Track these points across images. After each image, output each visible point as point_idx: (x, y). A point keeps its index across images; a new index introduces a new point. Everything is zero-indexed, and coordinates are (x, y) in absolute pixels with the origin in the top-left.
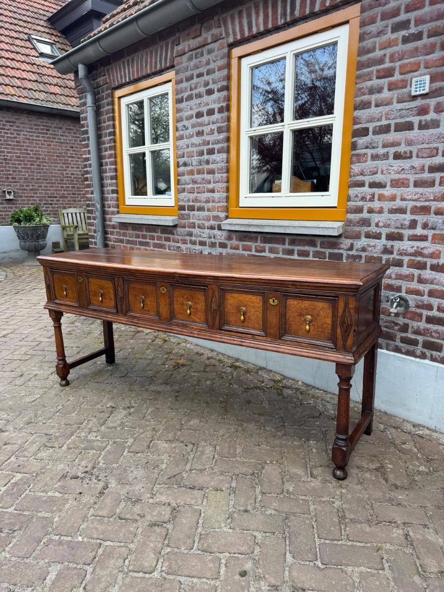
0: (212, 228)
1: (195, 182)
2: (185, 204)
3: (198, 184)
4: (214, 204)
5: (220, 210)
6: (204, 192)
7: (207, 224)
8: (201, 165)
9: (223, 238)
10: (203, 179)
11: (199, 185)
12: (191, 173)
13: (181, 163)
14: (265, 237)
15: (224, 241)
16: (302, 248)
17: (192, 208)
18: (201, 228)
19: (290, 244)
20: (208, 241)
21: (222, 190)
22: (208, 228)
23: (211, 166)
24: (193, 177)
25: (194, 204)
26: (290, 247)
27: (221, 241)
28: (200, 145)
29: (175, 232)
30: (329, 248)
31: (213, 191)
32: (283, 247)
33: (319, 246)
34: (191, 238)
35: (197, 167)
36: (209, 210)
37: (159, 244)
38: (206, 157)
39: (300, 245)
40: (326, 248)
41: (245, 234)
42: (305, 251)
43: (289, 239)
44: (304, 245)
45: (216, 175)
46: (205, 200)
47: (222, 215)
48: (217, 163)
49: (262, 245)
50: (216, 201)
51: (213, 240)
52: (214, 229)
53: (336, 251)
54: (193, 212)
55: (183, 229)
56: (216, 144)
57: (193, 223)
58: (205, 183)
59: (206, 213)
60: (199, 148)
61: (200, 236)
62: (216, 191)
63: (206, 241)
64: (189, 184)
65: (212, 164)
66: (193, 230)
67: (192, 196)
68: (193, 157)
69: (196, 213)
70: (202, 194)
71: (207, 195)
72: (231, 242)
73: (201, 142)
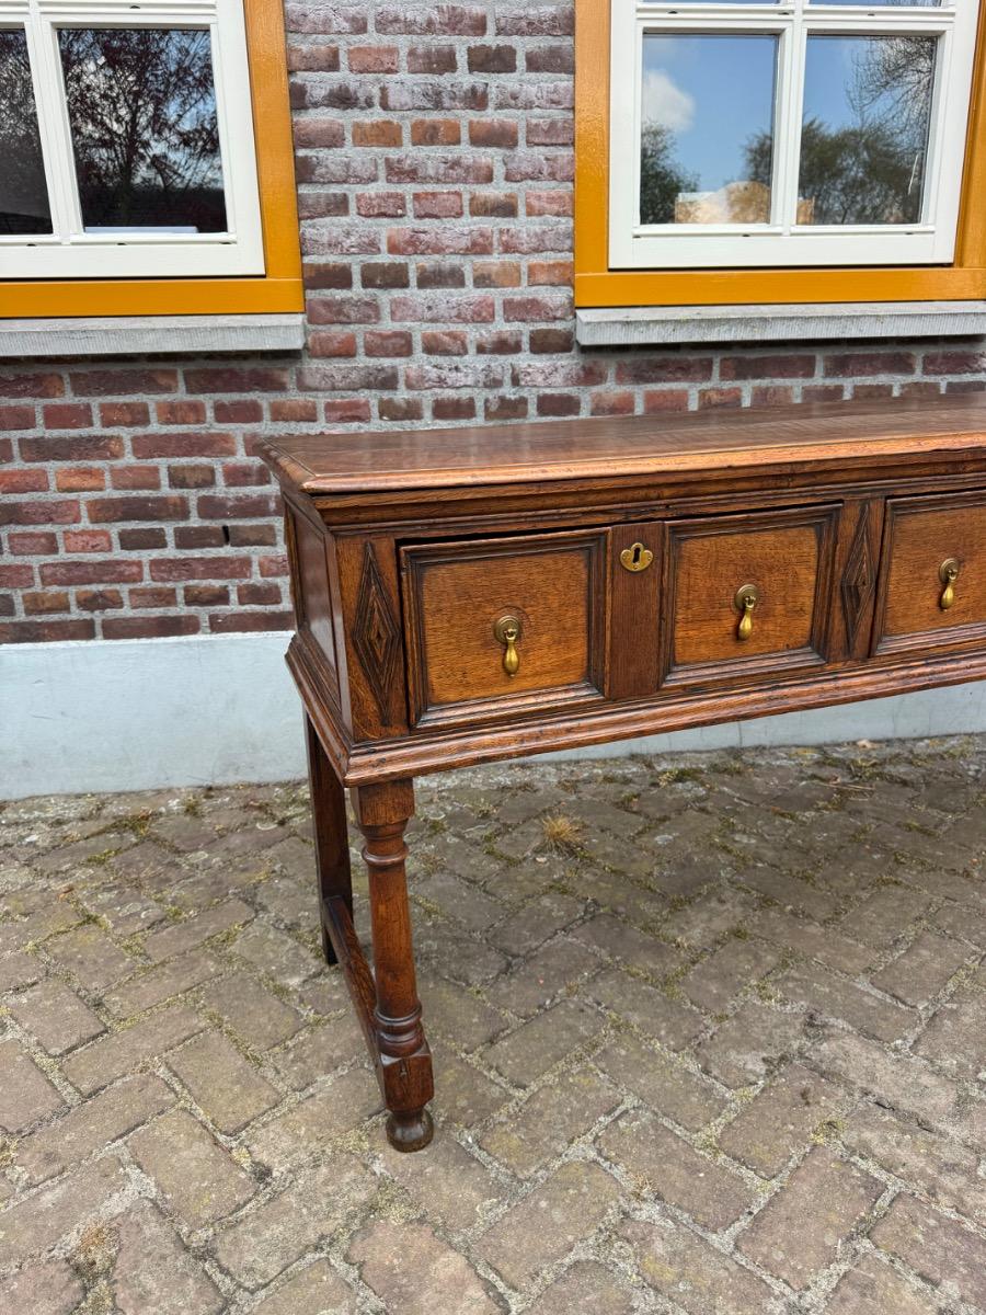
0: (504, 346)
1: (397, 172)
2: (345, 260)
3: (425, 180)
4: (509, 258)
5: (542, 278)
6: (459, 214)
7: (473, 334)
8: (438, 105)
9: (558, 379)
10: (456, 164)
11: (429, 188)
12: (387, 135)
13: (319, 93)
14: (740, 361)
15: (566, 391)
16: (869, 380)
17: (394, 278)
18: (446, 352)
19: (828, 373)
20: (480, 396)
21: (556, 207)
22: (481, 350)
23: (491, 116)
24: (393, 153)
25: (399, 259)
26: (831, 382)
27: (548, 391)
28: (430, 27)
29: (289, 378)
30: (948, 372)
31: (507, 209)
32: (808, 382)
33: (918, 369)
34: (386, 395)
35: (419, 116)
36: (482, 280)
37: (186, 436)
38: (464, 78)
39: (861, 373)
40: (941, 373)
41: (657, 357)
42: (878, 387)
43: (827, 359)
44: (875, 372)
45: (522, 149)
46: (465, 242)
47: (556, 297)
48: (529, 106)
49: (727, 385)
50: (525, 248)
51: (509, 392)
52: (516, 348)
53: (968, 378)
54: (397, 293)
55: (342, 364)
56: (520, 32)
57: (397, 335)
58: (465, 181)
59: (470, 293)
60: (427, 38)
61: (441, 382)
62: (522, 210)
63: (471, 400)
64: (373, 179)
65: (500, 106)
66: (397, 361)
67: (385, 229)
68: (389, 71)
69: (414, 294)
70: (448, 222)
71: (469, 224)
72: (595, 389)
73: (436, 16)
